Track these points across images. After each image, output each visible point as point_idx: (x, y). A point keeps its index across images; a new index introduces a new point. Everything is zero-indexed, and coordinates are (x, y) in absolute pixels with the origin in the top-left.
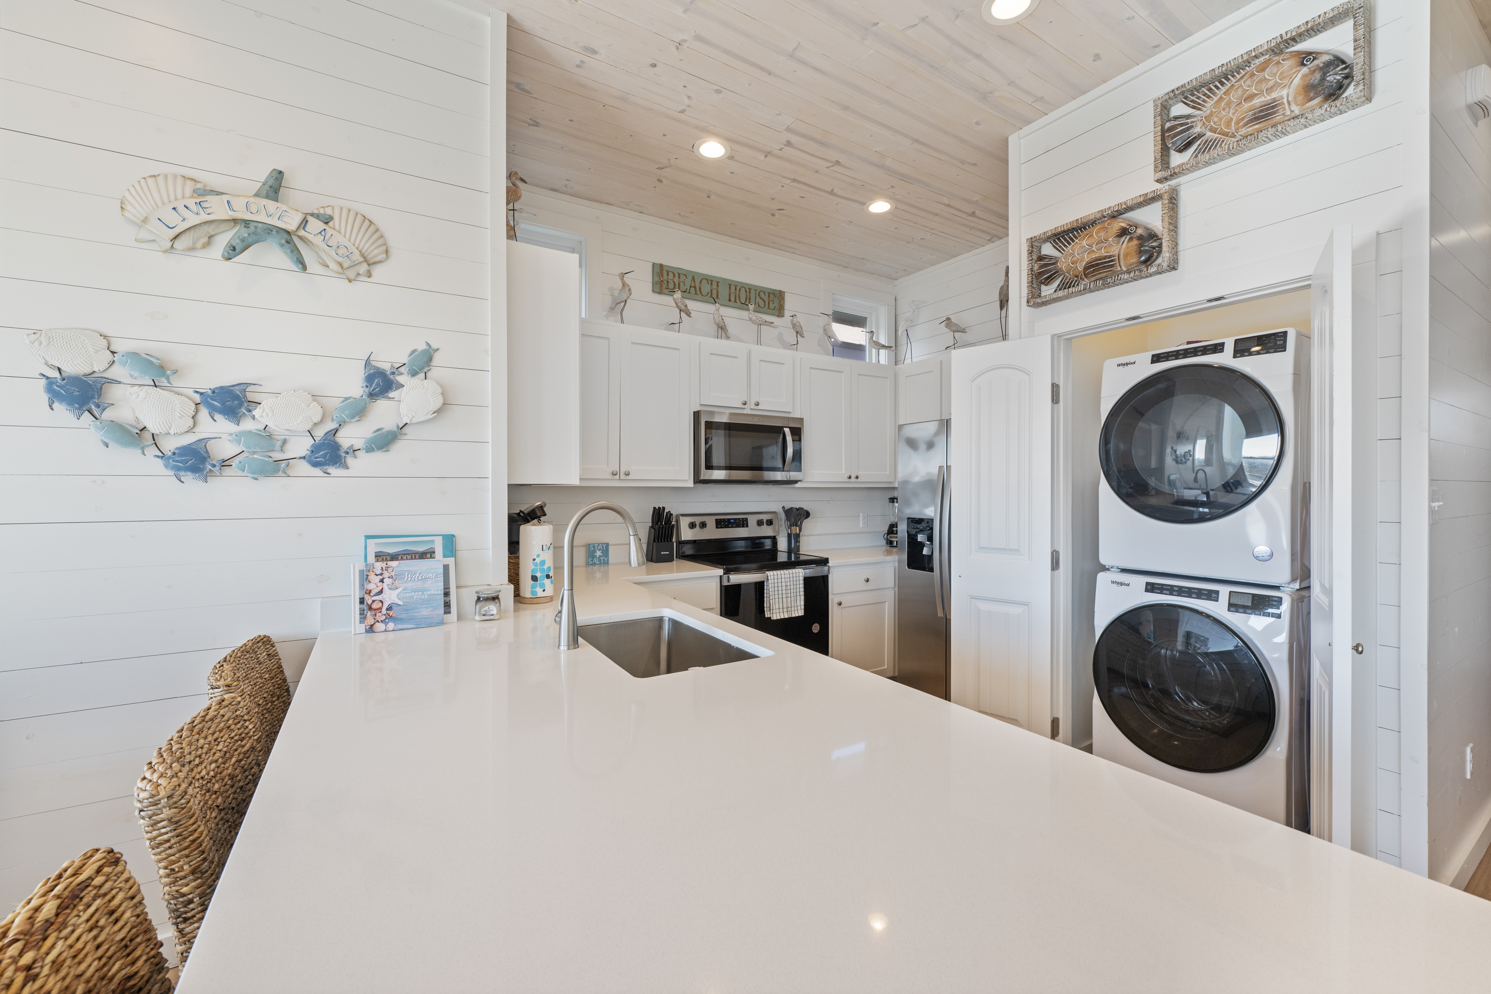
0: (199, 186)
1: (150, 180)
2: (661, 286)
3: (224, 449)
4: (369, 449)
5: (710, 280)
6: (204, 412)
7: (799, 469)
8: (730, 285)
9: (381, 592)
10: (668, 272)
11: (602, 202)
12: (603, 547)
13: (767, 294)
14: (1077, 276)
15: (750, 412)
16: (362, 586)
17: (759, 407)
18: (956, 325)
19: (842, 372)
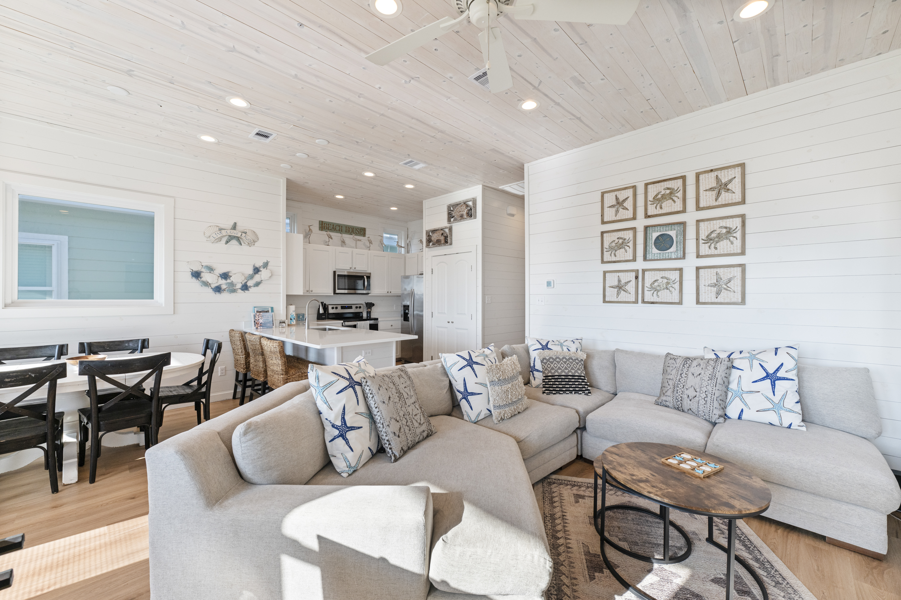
0: (219, 228)
1: (210, 227)
2: (322, 228)
3: (224, 287)
4: (254, 286)
5: (339, 225)
6: (220, 278)
7: (370, 290)
8: (347, 227)
9: (259, 320)
10: (324, 224)
11: (302, 202)
13: (359, 229)
14: (435, 242)
15: (353, 271)
16: (254, 318)
17: (356, 269)
19: (387, 257)
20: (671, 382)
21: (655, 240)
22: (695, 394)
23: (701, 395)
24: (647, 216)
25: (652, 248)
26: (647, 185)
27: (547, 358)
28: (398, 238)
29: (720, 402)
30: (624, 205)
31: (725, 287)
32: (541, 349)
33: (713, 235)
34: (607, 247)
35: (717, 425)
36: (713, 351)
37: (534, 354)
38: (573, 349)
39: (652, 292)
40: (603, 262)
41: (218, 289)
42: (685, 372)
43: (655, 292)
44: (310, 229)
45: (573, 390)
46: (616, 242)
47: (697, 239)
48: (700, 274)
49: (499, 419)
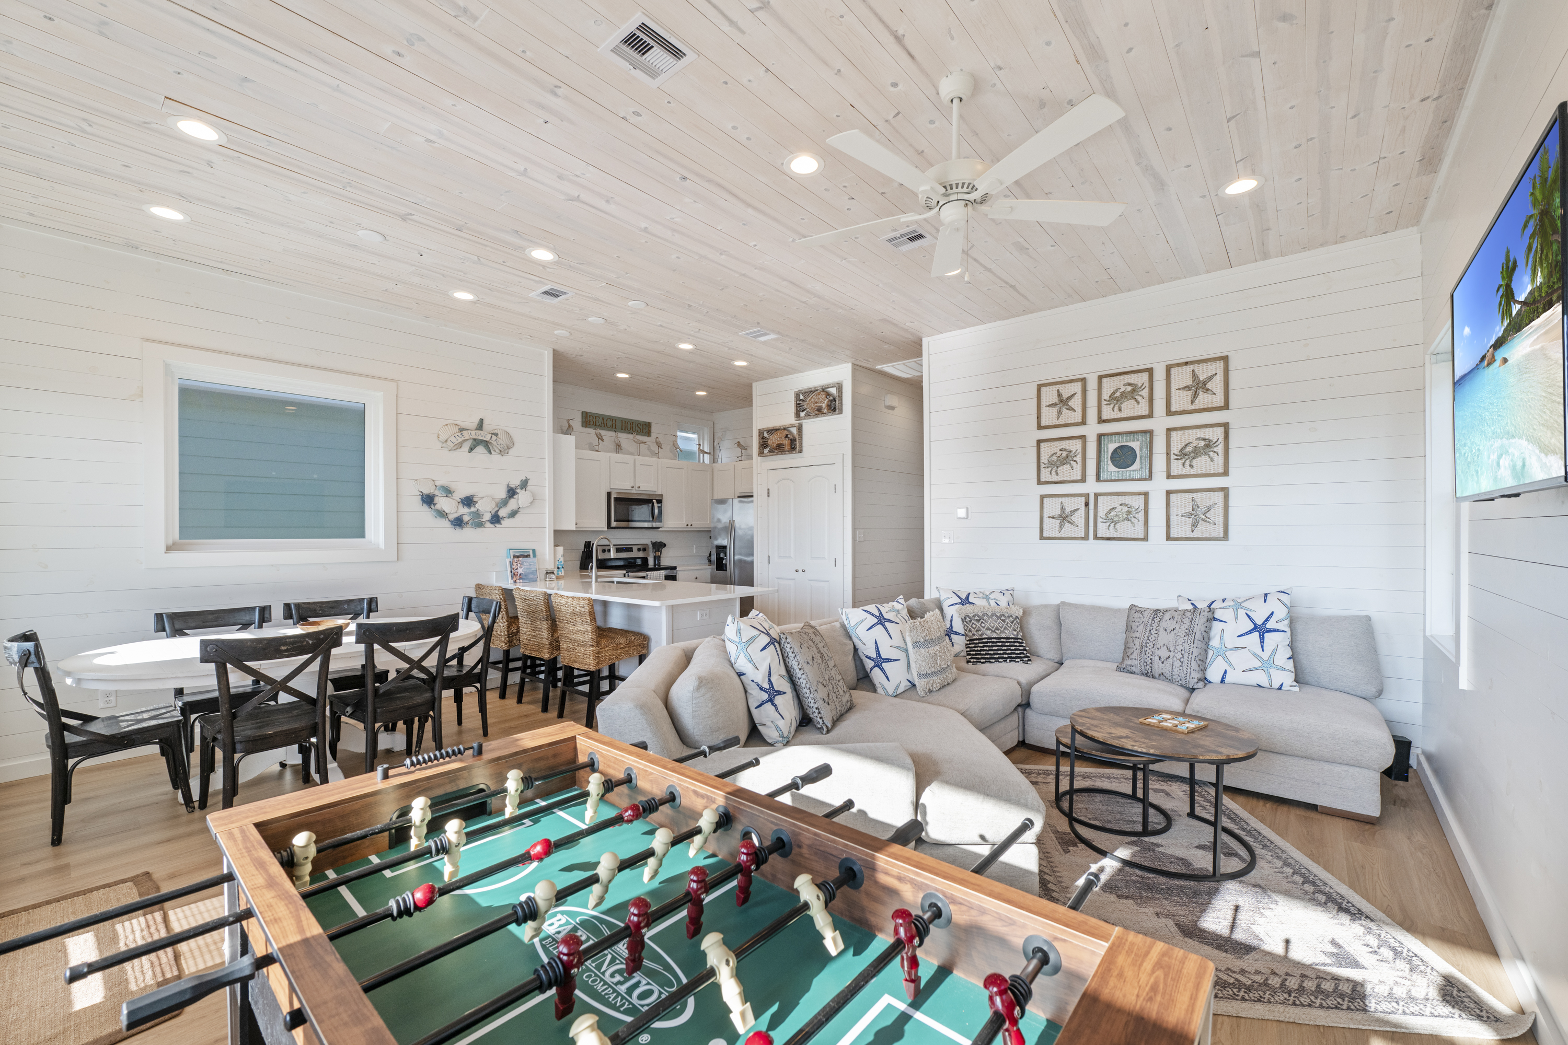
0: (459, 427)
1: (446, 427)
3: (466, 518)
4: (509, 518)
6: (461, 505)
8: (622, 421)
9: (517, 569)
13: (642, 425)
14: (772, 448)
15: (636, 491)
16: (511, 566)
17: (640, 489)
18: (742, 446)
19: (682, 468)
20: (1137, 642)
21: (1113, 454)
22: (1168, 654)
23: (1176, 655)
24: (1101, 421)
25: (1108, 464)
26: (1100, 378)
27: (971, 615)
28: (699, 439)
29: (1199, 662)
30: (1069, 403)
31: (1203, 517)
32: (959, 603)
33: (1189, 449)
34: (1046, 462)
35: (1196, 691)
36: (1189, 600)
37: (950, 611)
38: (1003, 602)
39: (1108, 524)
40: (1039, 482)
41: (458, 523)
42: (1155, 627)
43: (1112, 525)
44: (570, 426)
45: (1008, 657)
46: (1058, 455)
47: (1167, 454)
48: (1172, 501)
49: (927, 690)
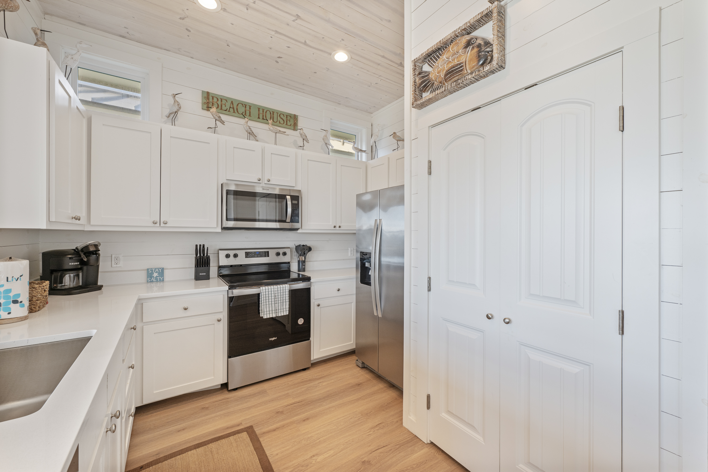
2: (208, 106)
5: (245, 105)
7: (298, 222)
8: (259, 109)
10: (213, 97)
11: (161, 48)
12: (159, 270)
13: (285, 116)
14: (441, 83)
15: (264, 185)
17: (270, 183)
18: (399, 137)
19: (330, 164)
